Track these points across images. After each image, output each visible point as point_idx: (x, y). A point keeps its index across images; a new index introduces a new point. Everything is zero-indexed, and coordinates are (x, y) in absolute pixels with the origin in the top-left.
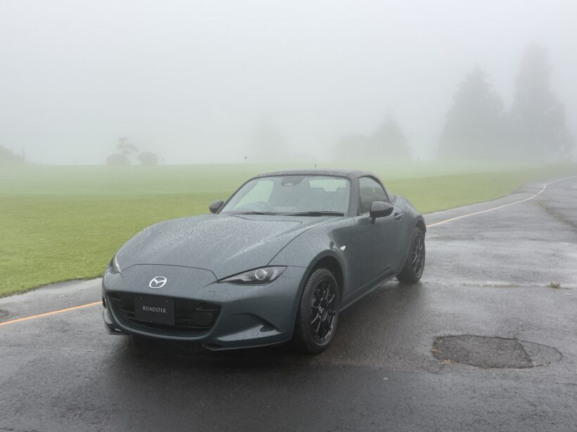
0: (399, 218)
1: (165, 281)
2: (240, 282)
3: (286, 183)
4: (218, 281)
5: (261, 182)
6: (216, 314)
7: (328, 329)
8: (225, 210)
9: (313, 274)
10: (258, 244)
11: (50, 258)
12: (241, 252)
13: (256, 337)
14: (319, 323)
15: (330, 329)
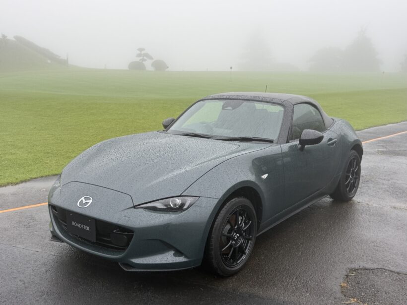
0: (332, 144)
1: (91, 201)
2: (155, 209)
3: (227, 107)
4: (134, 207)
5: (208, 104)
6: (130, 238)
7: (243, 253)
9: (228, 204)
10: (179, 172)
13: (165, 262)
14: (232, 249)
15: (245, 254)
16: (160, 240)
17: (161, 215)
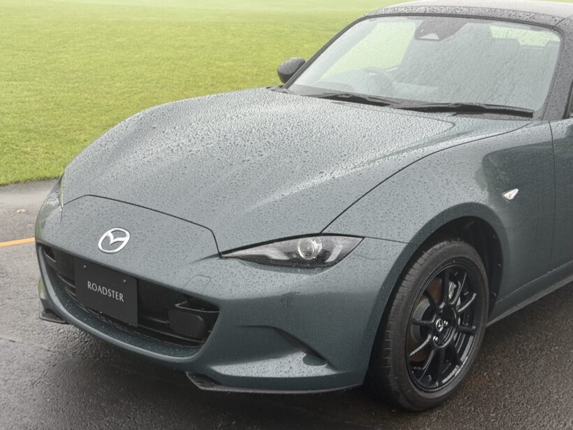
1: (126, 240)
2: (263, 261)
3: (425, 33)
4: (220, 255)
5: (383, 25)
6: (210, 321)
7: (456, 361)
8: (301, 81)
11: (28, 131)
12: (277, 196)
14: (432, 353)
15: (460, 363)
16: (275, 328)
17: (279, 274)
